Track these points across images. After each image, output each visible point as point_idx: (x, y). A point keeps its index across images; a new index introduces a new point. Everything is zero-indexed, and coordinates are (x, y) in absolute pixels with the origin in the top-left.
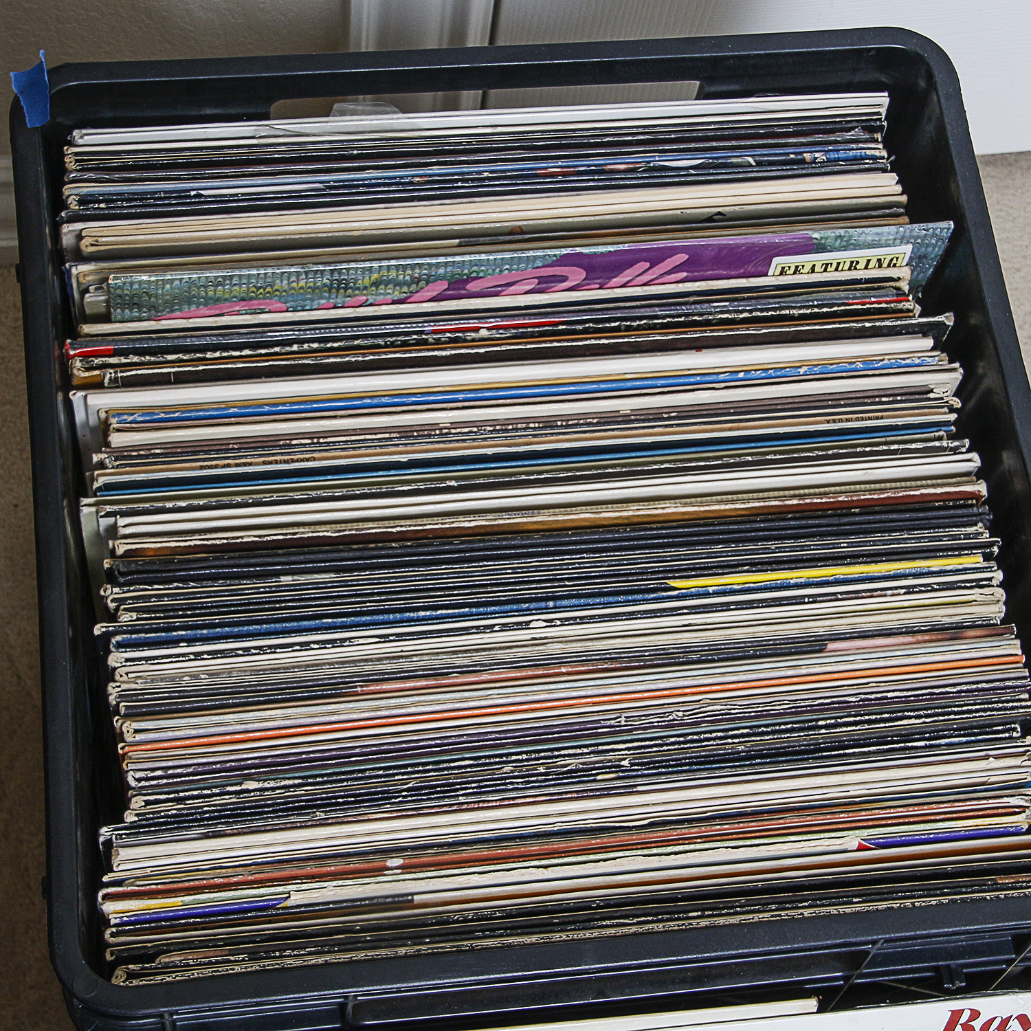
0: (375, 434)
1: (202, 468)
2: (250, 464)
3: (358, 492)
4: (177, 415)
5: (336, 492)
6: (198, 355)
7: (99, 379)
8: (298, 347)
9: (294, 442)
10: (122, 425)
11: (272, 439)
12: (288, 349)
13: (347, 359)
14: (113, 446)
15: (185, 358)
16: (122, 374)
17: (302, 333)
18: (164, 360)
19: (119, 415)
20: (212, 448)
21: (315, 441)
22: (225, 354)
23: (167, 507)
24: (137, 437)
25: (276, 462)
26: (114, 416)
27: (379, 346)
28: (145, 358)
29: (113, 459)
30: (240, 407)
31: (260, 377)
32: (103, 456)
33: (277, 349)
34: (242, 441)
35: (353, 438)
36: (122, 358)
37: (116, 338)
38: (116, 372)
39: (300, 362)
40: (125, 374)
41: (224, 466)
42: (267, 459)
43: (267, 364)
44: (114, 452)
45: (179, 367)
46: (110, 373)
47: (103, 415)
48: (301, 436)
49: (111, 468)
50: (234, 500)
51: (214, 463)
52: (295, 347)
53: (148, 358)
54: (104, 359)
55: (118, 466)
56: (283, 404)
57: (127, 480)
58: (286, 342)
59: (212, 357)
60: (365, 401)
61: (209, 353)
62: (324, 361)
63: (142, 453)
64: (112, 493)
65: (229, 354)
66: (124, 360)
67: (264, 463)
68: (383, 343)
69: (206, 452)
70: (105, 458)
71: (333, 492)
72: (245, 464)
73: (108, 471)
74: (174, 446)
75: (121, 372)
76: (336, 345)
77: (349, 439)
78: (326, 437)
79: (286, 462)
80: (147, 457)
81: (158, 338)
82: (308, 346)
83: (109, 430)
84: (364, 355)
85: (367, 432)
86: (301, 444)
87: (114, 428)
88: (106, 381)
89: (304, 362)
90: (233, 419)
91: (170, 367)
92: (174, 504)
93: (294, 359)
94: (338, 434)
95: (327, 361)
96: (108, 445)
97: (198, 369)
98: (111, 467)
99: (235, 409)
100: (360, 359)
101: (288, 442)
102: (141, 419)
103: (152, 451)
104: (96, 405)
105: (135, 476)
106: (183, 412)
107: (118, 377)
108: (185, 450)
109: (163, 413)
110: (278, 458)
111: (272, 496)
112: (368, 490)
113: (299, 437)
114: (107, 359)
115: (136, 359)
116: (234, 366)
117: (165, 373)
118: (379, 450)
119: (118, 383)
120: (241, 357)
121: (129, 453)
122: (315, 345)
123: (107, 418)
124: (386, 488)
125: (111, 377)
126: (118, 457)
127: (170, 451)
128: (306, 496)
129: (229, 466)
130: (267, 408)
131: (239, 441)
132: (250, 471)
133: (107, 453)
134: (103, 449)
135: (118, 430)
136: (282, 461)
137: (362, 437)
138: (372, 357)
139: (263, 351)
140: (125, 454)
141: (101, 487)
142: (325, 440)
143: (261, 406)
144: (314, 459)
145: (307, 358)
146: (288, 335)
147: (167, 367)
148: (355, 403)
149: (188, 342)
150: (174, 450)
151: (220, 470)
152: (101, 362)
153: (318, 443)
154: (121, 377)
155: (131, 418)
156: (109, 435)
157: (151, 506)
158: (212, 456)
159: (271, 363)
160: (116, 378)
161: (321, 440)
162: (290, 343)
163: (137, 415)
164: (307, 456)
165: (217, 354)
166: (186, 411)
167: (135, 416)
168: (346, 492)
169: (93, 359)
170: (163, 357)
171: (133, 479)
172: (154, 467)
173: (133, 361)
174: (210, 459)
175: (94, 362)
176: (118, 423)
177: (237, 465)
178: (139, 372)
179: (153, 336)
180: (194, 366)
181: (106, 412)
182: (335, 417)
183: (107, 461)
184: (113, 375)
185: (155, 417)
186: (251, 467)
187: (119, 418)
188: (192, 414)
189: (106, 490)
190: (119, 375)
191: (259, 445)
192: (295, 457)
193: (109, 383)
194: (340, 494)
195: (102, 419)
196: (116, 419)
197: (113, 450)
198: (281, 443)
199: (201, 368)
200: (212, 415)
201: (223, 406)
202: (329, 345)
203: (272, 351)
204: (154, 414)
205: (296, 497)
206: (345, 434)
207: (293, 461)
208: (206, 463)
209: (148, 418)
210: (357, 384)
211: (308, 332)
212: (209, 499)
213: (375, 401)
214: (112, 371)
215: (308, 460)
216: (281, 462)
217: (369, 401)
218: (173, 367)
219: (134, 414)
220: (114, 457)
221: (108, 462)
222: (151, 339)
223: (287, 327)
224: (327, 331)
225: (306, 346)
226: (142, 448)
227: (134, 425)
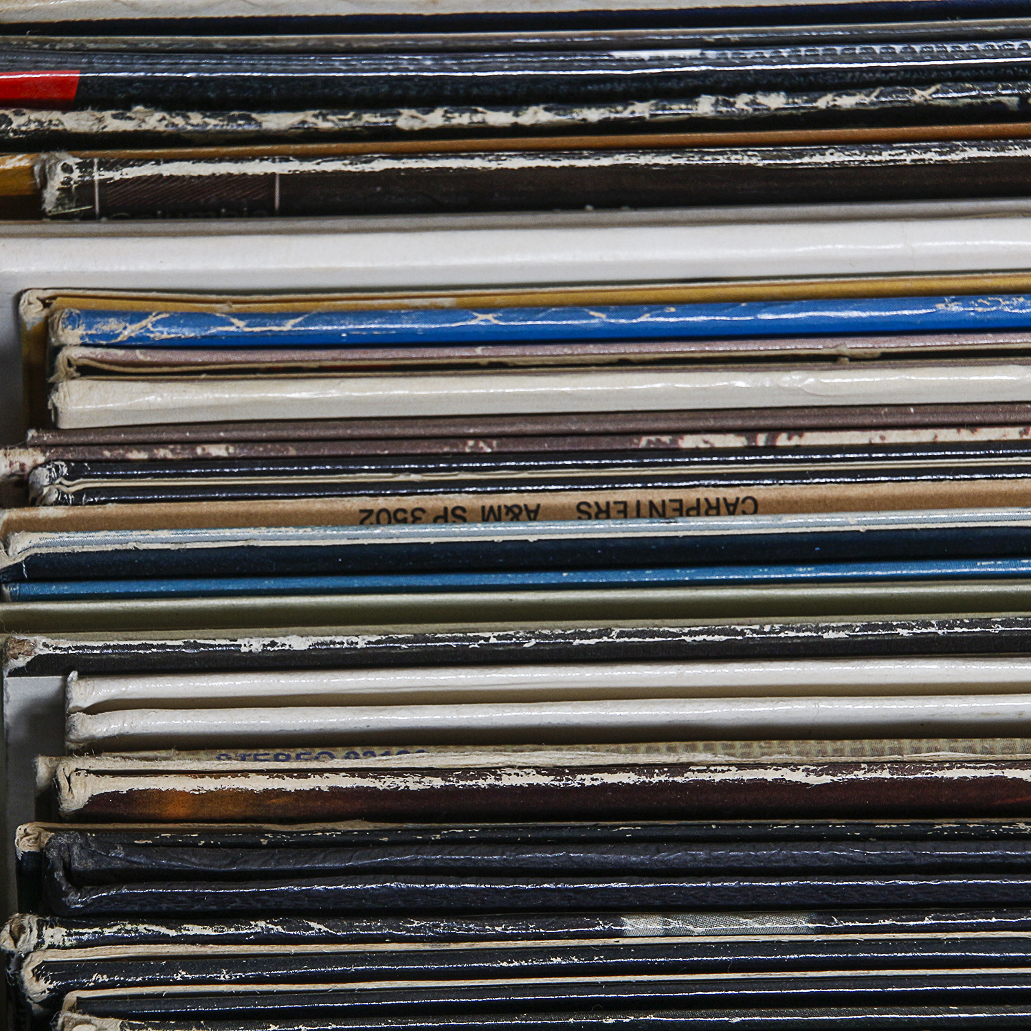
0: (973, 426)
1: (367, 518)
2: (533, 514)
3: (904, 632)
4: (288, 326)
5: (827, 629)
6: (369, 118)
7: (26, 183)
8: (716, 104)
9: (688, 442)
10: (99, 353)
11: (610, 427)
12: (678, 109)
13: (886, 156)
14: (64, 425)
15: (323, 125)
16: (107, 175)
17: (729, 54)
18: (253, 128)
19: (91, 315)
20: (405, 448)
21: (761, 440)
22: (463, 119)
23: (243, 649)
24: (152, 398)
25: (624, 511)
26: (73, 321)
27: (997, 113)
28: (186, 118)
29: (65, 470)
30: (508, 310)
31: (579, 206)
32: (27, 458)
33: (642, 110)
34: (507, 429)
35: (894, 437)
36: (108, 114)
37: (90, 41)
38: (85, 167)
39: (722, 160)
40: (116, 175)
41: (444, 517)
42: (591, 498)
43: (606, 162)
44: (66, 446)
45: (303, 157)
46: (67, 169)
47: (33, 314)
48: (711, 423)
49: (57, 503)
50: (476, 639)
51: (410, 502)
52: (705, 106)
53: (196, 118)
54: (44, 116)
55: (78, 494)
56: (657, 305)
57: (110, 548)
58: (672, 84)
59: (417, 125)
60: (941, 306)
61: (406, 112)
62: (806, 160)
63: (162, 453)
64: (54, 589)
65: (477, 118)
66: (113, 123)
67: (583, 512)
68: (1016, 99)
69: (383, 462)
70: (35, 467)
71: (817, 629)
72: (514, 513)
73: (43, 512)
74: (272, 434)
75: (106, 165)
76: (847, 102)
77: (877, 440)
78: (800, 430)
79: (656, 511)
80: (179, 467)
81: (234, 51)
82: (753, 102)
83: (53, 370)
84: (946, 141)
85: (946, 419)
86: (712, 451)
87: (70, 364)
88: (51, 194)
89: (734, 159)
90: (479, 351)
91: (271, 156)
92: (267, 641)
93: (700, 146)
94: (839, 421)
95: (817, 159)
96: (45, 418)
97: (367, 168)
98: (54, 497)
99: (490, 316)
100: (933, 156)
101: (666, 439)
102: (163, 333)
103: (199, 451)
104: (13, 277)
105: (136, 534)
106: (312, 318)
107: (92, 182)
108: (311, 450)
109: (240, 316)
110: (630, 495)
111: (607, 632)
112: (941, 625)
113: (701, 424)
114: (56, 115)
115: (154, 121)
116: (494, 165)
117: (256, 178)
118: (983, 485)
119: (93, 203)
120: (516, 130)
121: (119, 453)
122: (775, 101)
123: (47, 326)
124: (1002, 623)
125: (67, 182)
126: (79, 462)
127: (260, 450)
128: (724, 638)
129: (458, 515)
130: (598, 319)
131: (497, 430)
132: (532, 539)
133: (44, 447)
134: (32, 433)
135: (86, 371)
136: (645, 510)
137: (925, 436)
138: (974, 153)
139: (594, 115)
140: (107, 454)
141: (18, 566)
142: (796, 441)
143: (579, 307)
144: (756, 507)
145: (747, 145)
146: (683, 61)
147: (261, 157)
148: (906, 312)
149: (338, 68)
150: (273, 451)
151: (429, 529)
152: (33, 126)
153: (771, 449)
154: (103, 183)
155: (130, 331)
156: (53, 387)
157: (187, 645)
158: (402, 478)
159: (621, 159)
160: (86, 187)
161: (782, 440)
162: (690, 88)
163: (152, 319)
164: (731, 494)
165: (436, 119)
166: (320, 314)
167: (144, 323)
168: (864, 628)
169: (9, 113)
170: (249, 120)
171: (130, 546)
172: (205, 507)
173: (145, 127)
174: (395, 489)
175: (11, 123)
176: (84, 345)
177: (489, 515)
178: (167, 170)
179: (218, 41)
180: (357, 156)
181: (46, 303)
182: (833, 360)
183: (43, 476)
184: (76, 175)
185: (213, 330)
186: (537, 526)
187: (89, 327)
188: (346, 327)
189: (33, 579)
190: (98, 175)
191: (566, 445)
192: (689, 496)
193: (60, 202)
194: (842, 635)
195: (29, 327)
196: (81, 331)
197: (63, 439)
198: (643, 442)
199: (380, 165)
200: (413, 332)
201: (447, 302)
202: (823, 103)
203: (626, 114)
204: (208, 318)
205: (688, 639)
206: (867, 421)
207: (682, 510)
208: (381, 503)
209: (188, 333)
210: (916, 245)
211: (750, 54)
212: (389, 628)
213: (979, 309)
214: (72, 161)
215: (732, 508)
216: (638, 511)
217: (955, 308)
218: (285, 158)
219: (143, 315)
220: (68, 462)
221: (46, 482)
222: (210, 51)
223: (680, 33)
224: (820, 50)
225: (742, 102)
226: (164, 436)
227: (139, 355)
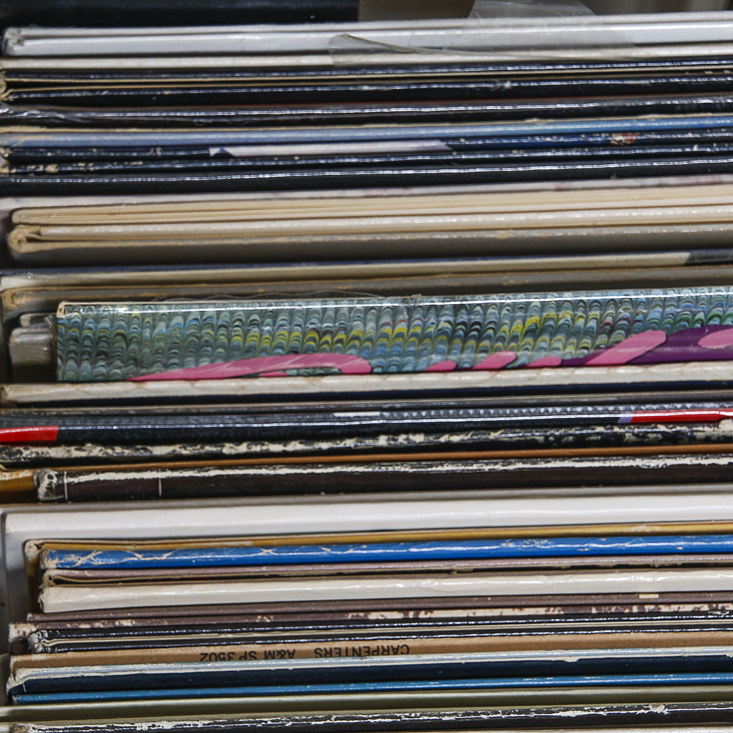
0: (521, 607)
1: (204, 658)
2: (292, 655)
3: (484, 717)
4: (164, 557)
5: (444, 715)
6: (209, 448)
7: (29, 485)
8: (388, 440)
9: (373, 616)
10: (65, 572)
11: (333, 608)
12: (369, 442)
13: (475, 467)
14: (46, 611)
15: (184, 452)
16: (71, 480)
17: (395, 414)
18: (148, 454)
19: (62, 553)
20: (225, 620)
21: (411, 615)
22: (257, 448)
23: (138, 729)
24: (92, 596)
25: (339, 653)
26: (52, 556)
27: (532, 444)
28: (113, 449)
29: (46, 635)
30: (279, 547)
31: (317, 493)
32: (27, 628)
33: (350, 443)
34: (279, 610)
35: (480, 613)
36: (72, 448)
37: (64, 411)
38: (60, 476)
39: (390, 469)
40: (76, 480)
41: (245, 657)
42: (322, 646)
43: (330, 470)
44: (47, 622)
45: (173, 469)
46: (50, 477)
47: (32, 552)
48: (385, 606)
49: (42, 652)
50: (260, 722)
51: (227, 649)
52: (382, 441)
53: (118, 450)
54: (40, 450)
55: (53, 647)
56: (357, 544)
57: (69, 676)
58: (366, 430)
59: (233, 452)
60: (504, 545)
61: (228, 445)
62: (434, 469)
63: (98, 625)
64: (40, 698)
65: (264, 448)
66: (75, 453)
67: (318, 654)
68: (542, 438)
69: (212, 628)
70: (31, 633)
71: (439, 715)
72: (282, 655)
73: (35, 657)
74: (156, 614)
75: (70, 475)
76: (456, 439)
77: (471, 615)
78: (431, 610)
79: (357, 653)
80: (106, 632)
81: (139, 415)
82: (407, 439)
83: (40, 582)
84: (506, 459)
85: (507, 604)
86: (386, 621)
87: (50, 578)
88: (42, 490)
89: (397, 468)
90: (264, 569)
91: (156, 469)
92: (151, 724)
93: (379, 462)
94: (452, 605)
95: (440, 468)
96: (37, 608)
97: (206, 474)
98: (41, 649)
99: (270, 551)
100: (499, 467)
101: (362, 614)
102: (99, 562)
103: (117, 623)
104: (22, 534)
105: (83, 668)
106: (177, 552)
107: (63, 485)
108: (176, 622)
109: (139, 552)
110: (343, 645)
111: (329, 718)
112: (504, 713)
113: (380, 606)
114: (45, 450)
115: (97, 451)
116: (272, 472)
117: (148, 480)
118: (526, 639)
119: (63, 494)
120: (285, 454)
121: (75, 625)
122: (419, 438)
123: (39, 560)
124: (536, 712)
125: (50, 484)
126: (53, 630)
127: (149, 623)
128: (390, 720)
129: (252, 656)
130: (326, 552)
131: (273, 610)
132: (291, 668)
133: (35, 623)
134: (29, 615)
135: (59, 582)
136: (350, 653)
137: (496, 612)
138: (520, 465)
139: (325, 446)
140: (69, 626)
141: (21, 686)
142: (429, 615)
143: (317, 546)
144: (408, 651)
145: (403, 461)
146: (371, 418)
147: (151, 469)
148: (486, 548)
149: (192, 424)
150: (156, 623)
151: (236, 664)
152: (34, 455)
153: (416, 619)
154: (69, 484)
155: (82, 561)
156: (41, 591)
157: (108, 727)
158: (223, 636)
159: (338, 469)
160: (60, 487)
161: (422, 615)
162: (374, 432)
163: (94, 554)
164: (395, 644)
165: (243, 448)
166: (181, 551)
167: (89, 556)
168: (464, 715)
169: (21, 449)
170: (146, 450)
171: (80, 675)
172: (119, 653)
173: (91, 455)
174: (219, 642)
175: (22, 453)
176: (58, 568)
177: (269, 656)
178: (102, 477)
179: (131, 409)
180: (201, 468)
181: (39, 547)
182: (448, 573)
183: (35, 638)
184: (55, 480)
185: (125, 560)
186: (293, 661)
187: (60, 559)
188: (194, 557)
189: (28, 693)
190: (66, 480)
191: (309, 618)
192: (373, 645)
193: (47, 494)
194: (452, 718)
195: (30, 559)
196: (56, 561)
197: (46, 618)
198: (350, 616)
199: (213, 473)
200: (230, 559)
201: (248, 543)
202: (443, 439)
203: (342, 445)
204: (122, 553)
205: (372, 721)
206: (466, 604)
207: (370, 652)
208: (212, 650)
209: (112, 561)
210: (492, 512)
211: (406, 414)
212: (215, 716)
213: (524, 546)
214: (53, 473)
215: (396, 651)
216: (347, 653)
217: (512, 545)
218: (164, 469)
219: (88, 552)
220: (48, 630)
221: (36, 641)
222: (126, 415)
223: (370, 403)
224: (442, 412)
225: (401, 439)
226: (99, 616)
227: (87, 573)
